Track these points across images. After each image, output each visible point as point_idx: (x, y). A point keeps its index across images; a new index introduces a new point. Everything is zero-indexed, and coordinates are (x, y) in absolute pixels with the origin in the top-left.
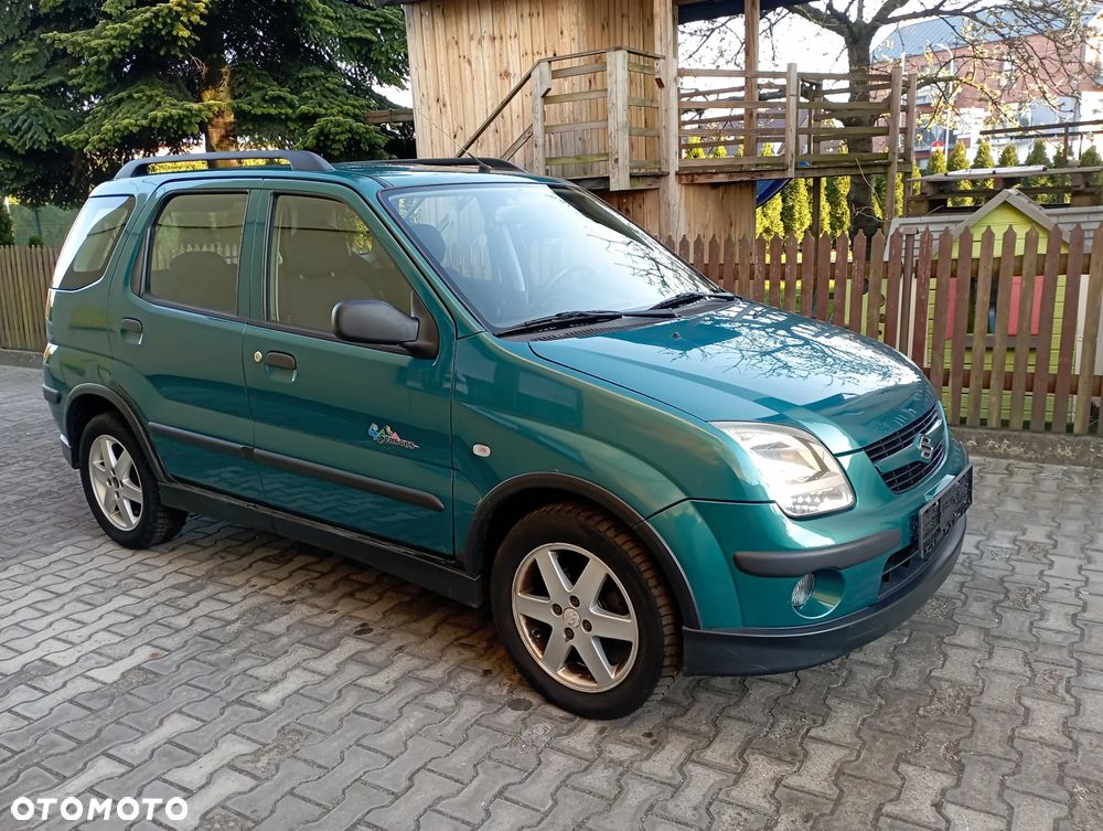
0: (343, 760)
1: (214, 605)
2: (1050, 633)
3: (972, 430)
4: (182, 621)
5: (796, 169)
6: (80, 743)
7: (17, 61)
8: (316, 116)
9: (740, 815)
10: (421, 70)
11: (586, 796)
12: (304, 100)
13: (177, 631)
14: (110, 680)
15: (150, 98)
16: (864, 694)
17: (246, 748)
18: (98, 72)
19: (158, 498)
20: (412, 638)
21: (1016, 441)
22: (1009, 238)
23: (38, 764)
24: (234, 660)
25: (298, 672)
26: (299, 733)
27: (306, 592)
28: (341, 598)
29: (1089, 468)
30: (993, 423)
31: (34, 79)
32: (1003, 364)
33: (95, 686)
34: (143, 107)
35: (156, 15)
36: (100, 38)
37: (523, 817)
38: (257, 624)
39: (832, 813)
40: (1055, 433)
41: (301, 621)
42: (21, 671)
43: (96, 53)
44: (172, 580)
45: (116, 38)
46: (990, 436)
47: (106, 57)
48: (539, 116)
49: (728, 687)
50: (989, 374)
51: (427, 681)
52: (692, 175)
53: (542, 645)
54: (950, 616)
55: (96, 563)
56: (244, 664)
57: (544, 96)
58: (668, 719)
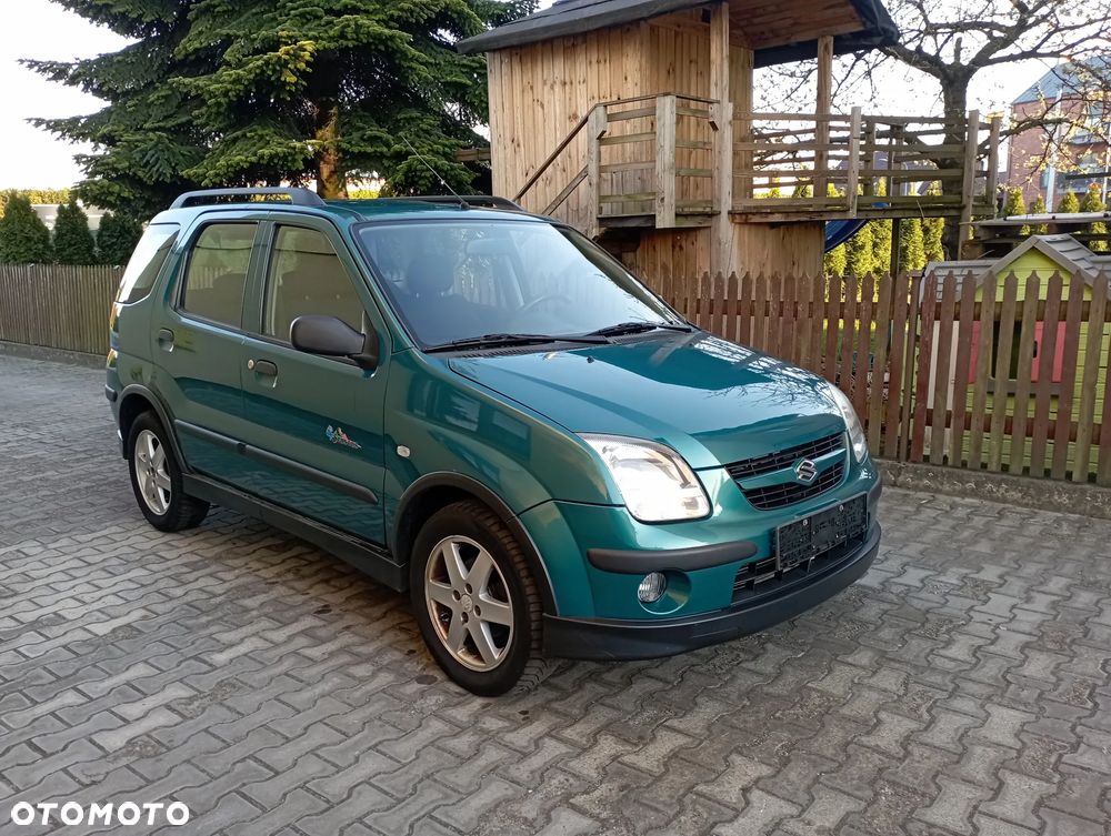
0: (259, 709)
1: (211, 581)
2: (943, 659)
3: (973, 473)
4: (179, 592)
5: (858, 210)
6: (58, 678)
7: (153, 102)
8: (409, 153)
9: (567, 780)
10: (499, 113)
11: (446, 754)
12: (399, 140)
13: (171, 599)
14: (101, 634)
15: (262, 137)
16: (734, 697)
17: (184, 693)
18: (218, 114)
19: (182, 487)
20: (362, 620)
21: (1014, 486)
22: (1033, 284)
23: (20, 691)
24: (206, 625)
25: (253, 639)
26: (234, 686)
27: (290, 576)
28: (318, 583)
29: (1085, 517)
30: (993, 466)
31: (166, 118)
32: (1004, 408)
33: (90, 636)
34: (254, 145)
35: (267, 63)
36: (218, 83)
37: (384, 766)
38: (238, 599)
39: (648, 786)
40: (1055, 480)
41: (275, 600)
42: (36, 621)
43: (215, 96)
44: (185, 560)
45: (232, 83)
46: (988, 479)
47: (222, 100)
48: (594, 156)
49: (615, 680)
50: (989, 417)
51: (357, 655)
52: (747, 214)
53: (447, 627)
54: (855, 639)
55: (130, 542)
56: (213, 629)
57: (599, 138)
58: (549, 701)
